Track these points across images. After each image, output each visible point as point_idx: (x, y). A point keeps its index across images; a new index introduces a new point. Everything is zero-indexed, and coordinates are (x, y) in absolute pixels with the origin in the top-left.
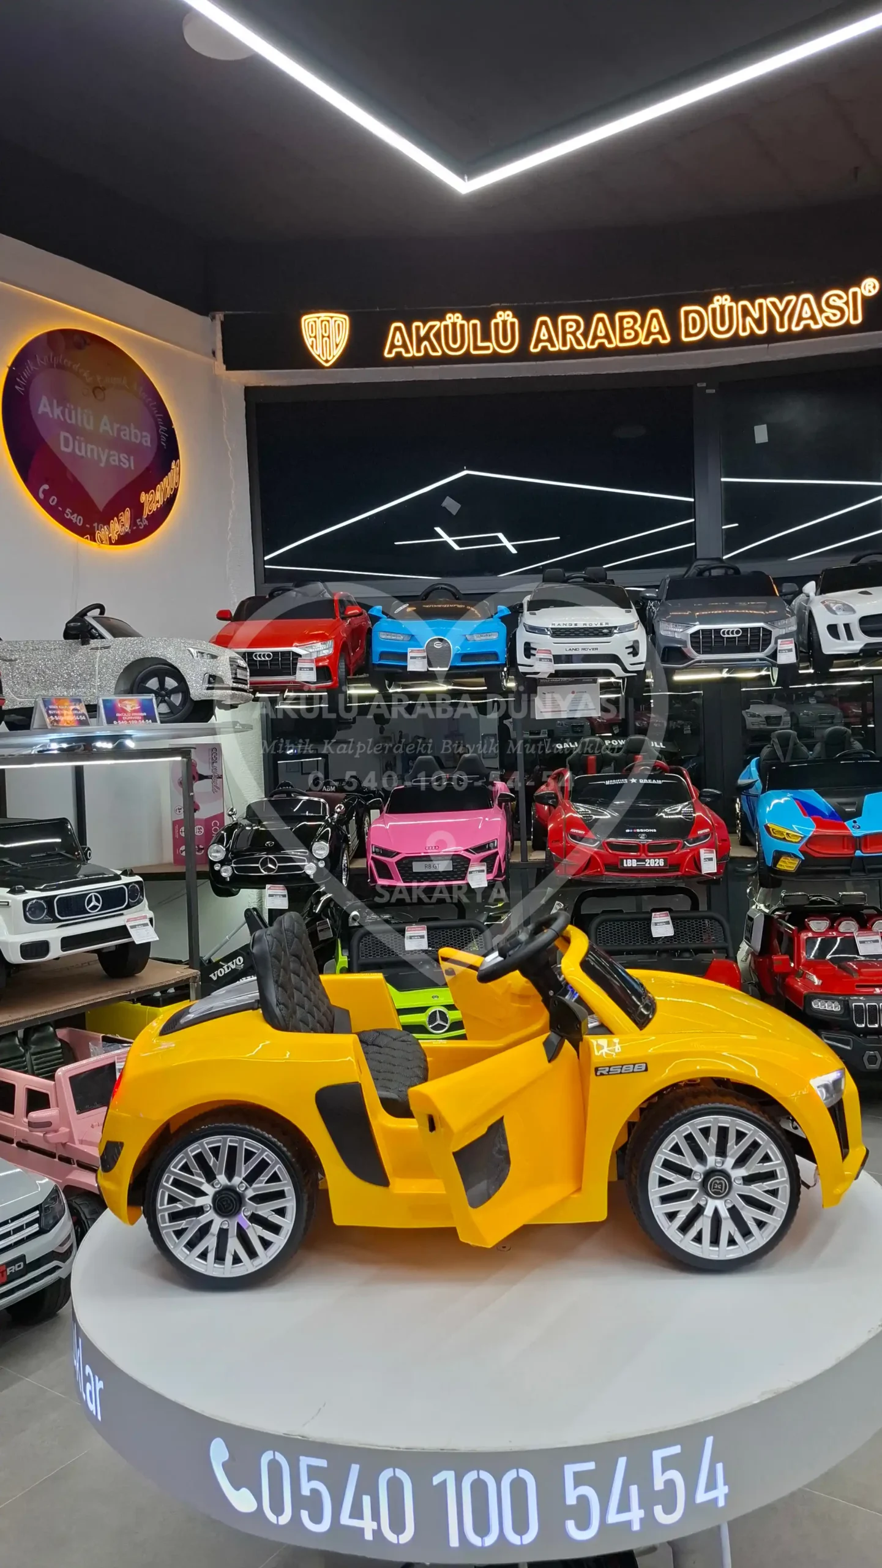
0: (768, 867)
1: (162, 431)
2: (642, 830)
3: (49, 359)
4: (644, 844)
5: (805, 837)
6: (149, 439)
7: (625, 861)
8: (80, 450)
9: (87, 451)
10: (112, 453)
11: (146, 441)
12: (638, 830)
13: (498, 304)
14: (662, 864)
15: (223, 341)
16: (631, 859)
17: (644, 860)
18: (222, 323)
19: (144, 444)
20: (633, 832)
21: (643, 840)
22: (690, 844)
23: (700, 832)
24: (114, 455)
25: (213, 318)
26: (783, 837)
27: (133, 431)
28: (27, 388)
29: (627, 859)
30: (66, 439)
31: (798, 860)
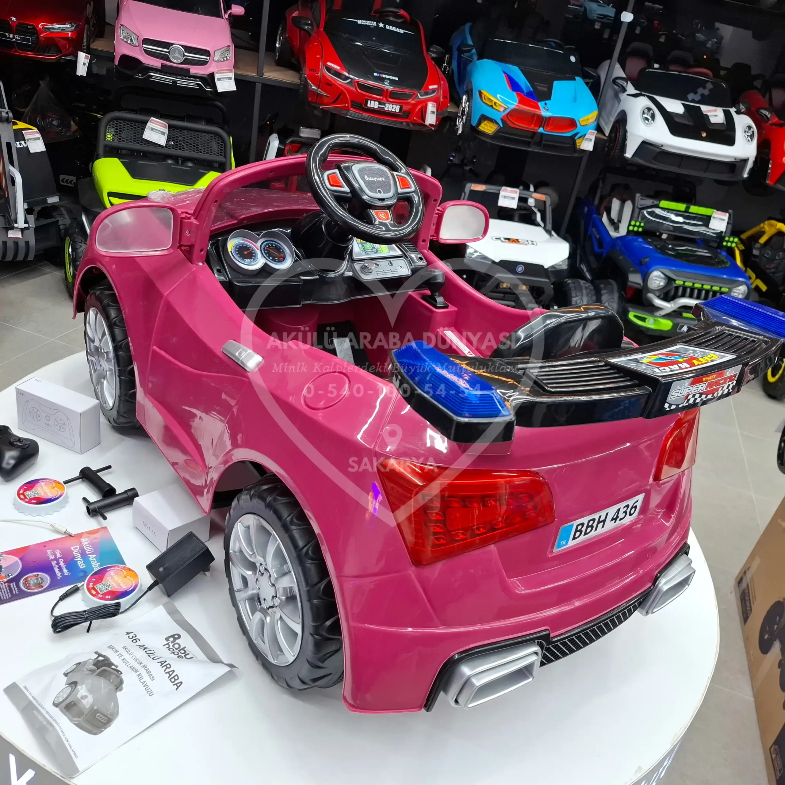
0: (471, 126)
2: (387, 77)
4: (387, 90)
5: (508, 108)
7: (369, 101)
12: (384, 76)
14: (396, 108)
16: (375, 101)
17: (384, 104)
20: (380, 77)
21: (387, 86)
22: (421, 96)
23: (431, 87)
26: (490, 104)
29: (371, 100)
31: (497, 126)
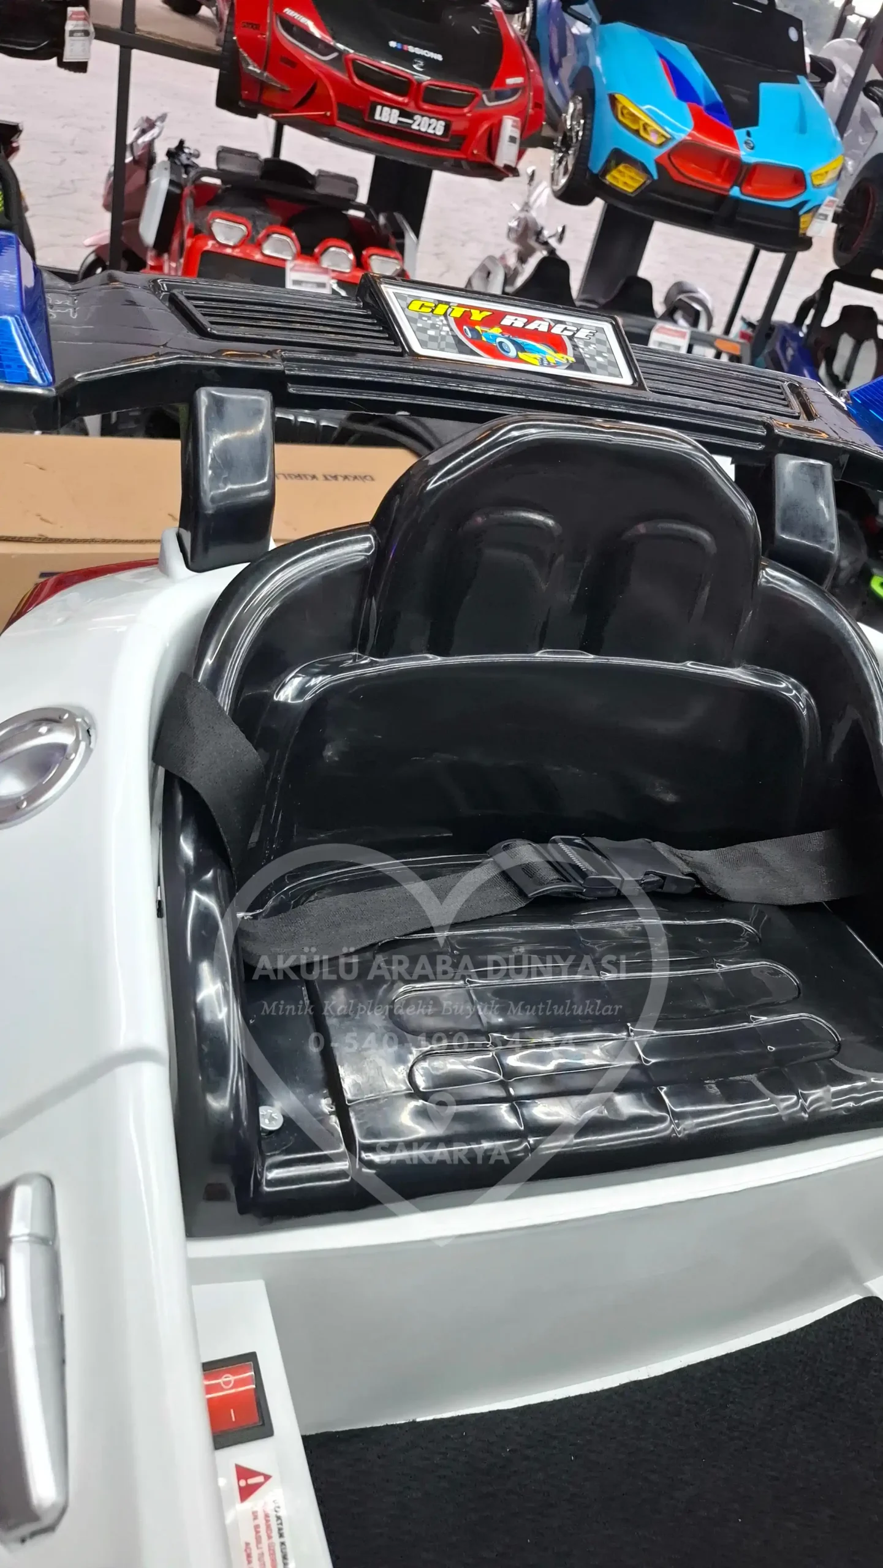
0: (589, 172)
2: (419, 51)
4: (420, 83)
5: (672, 138)
7: (379, 108)
14: (437, 128)
17: (410, 116)
20: (402, 50)
21: (418, 74)
22: (490, 100)
23: (510, 81)
26: (635, 127)
29: (383, 105)
31: (645, 176)
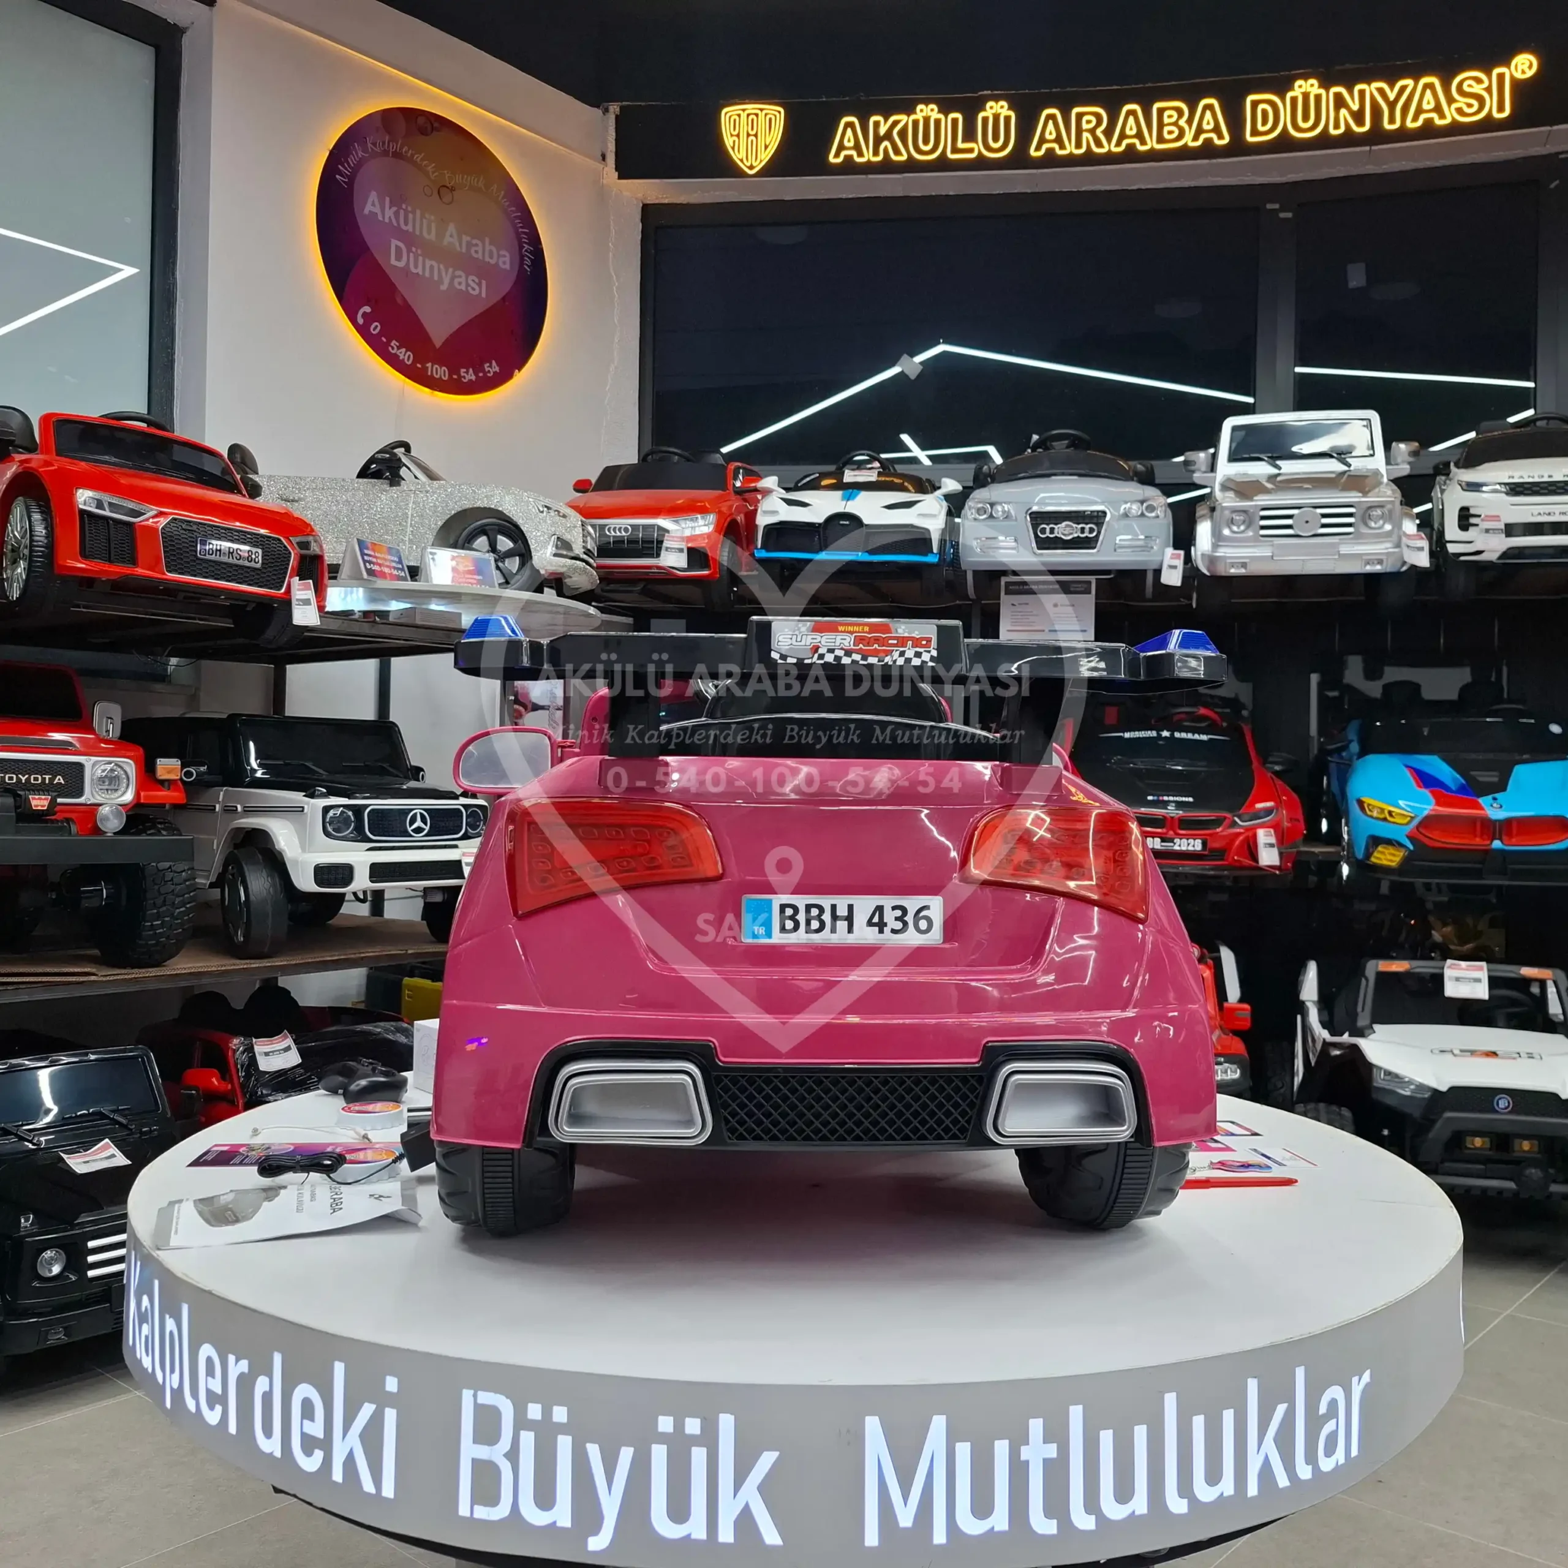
1: (526, 251)
2: (1170, 798)
3: (384, 143)
4: (1175, 818)
5: (1417, 817)
6: (507, 259)
8: (416, 267)
9: (424, 267)
10: (458, 273)
11: (504, 263)
12: (1166, 798)
13: (989, 92)
14: (1198, 847)
15: (616, 140)
16: (1153, 838)
17: (1169, 841)
18: (617, 117)
19: (503, 267)
20: (1157, 800)
21: (1173, 812)
22: (1241, 820)
23: (1261, 806)
24: (460, 277)
25: (606, 111)
26: (1383, 816)
27: (488, 247)
28: (351, 180)
30: (398, 248)
31: (1403, 849)
